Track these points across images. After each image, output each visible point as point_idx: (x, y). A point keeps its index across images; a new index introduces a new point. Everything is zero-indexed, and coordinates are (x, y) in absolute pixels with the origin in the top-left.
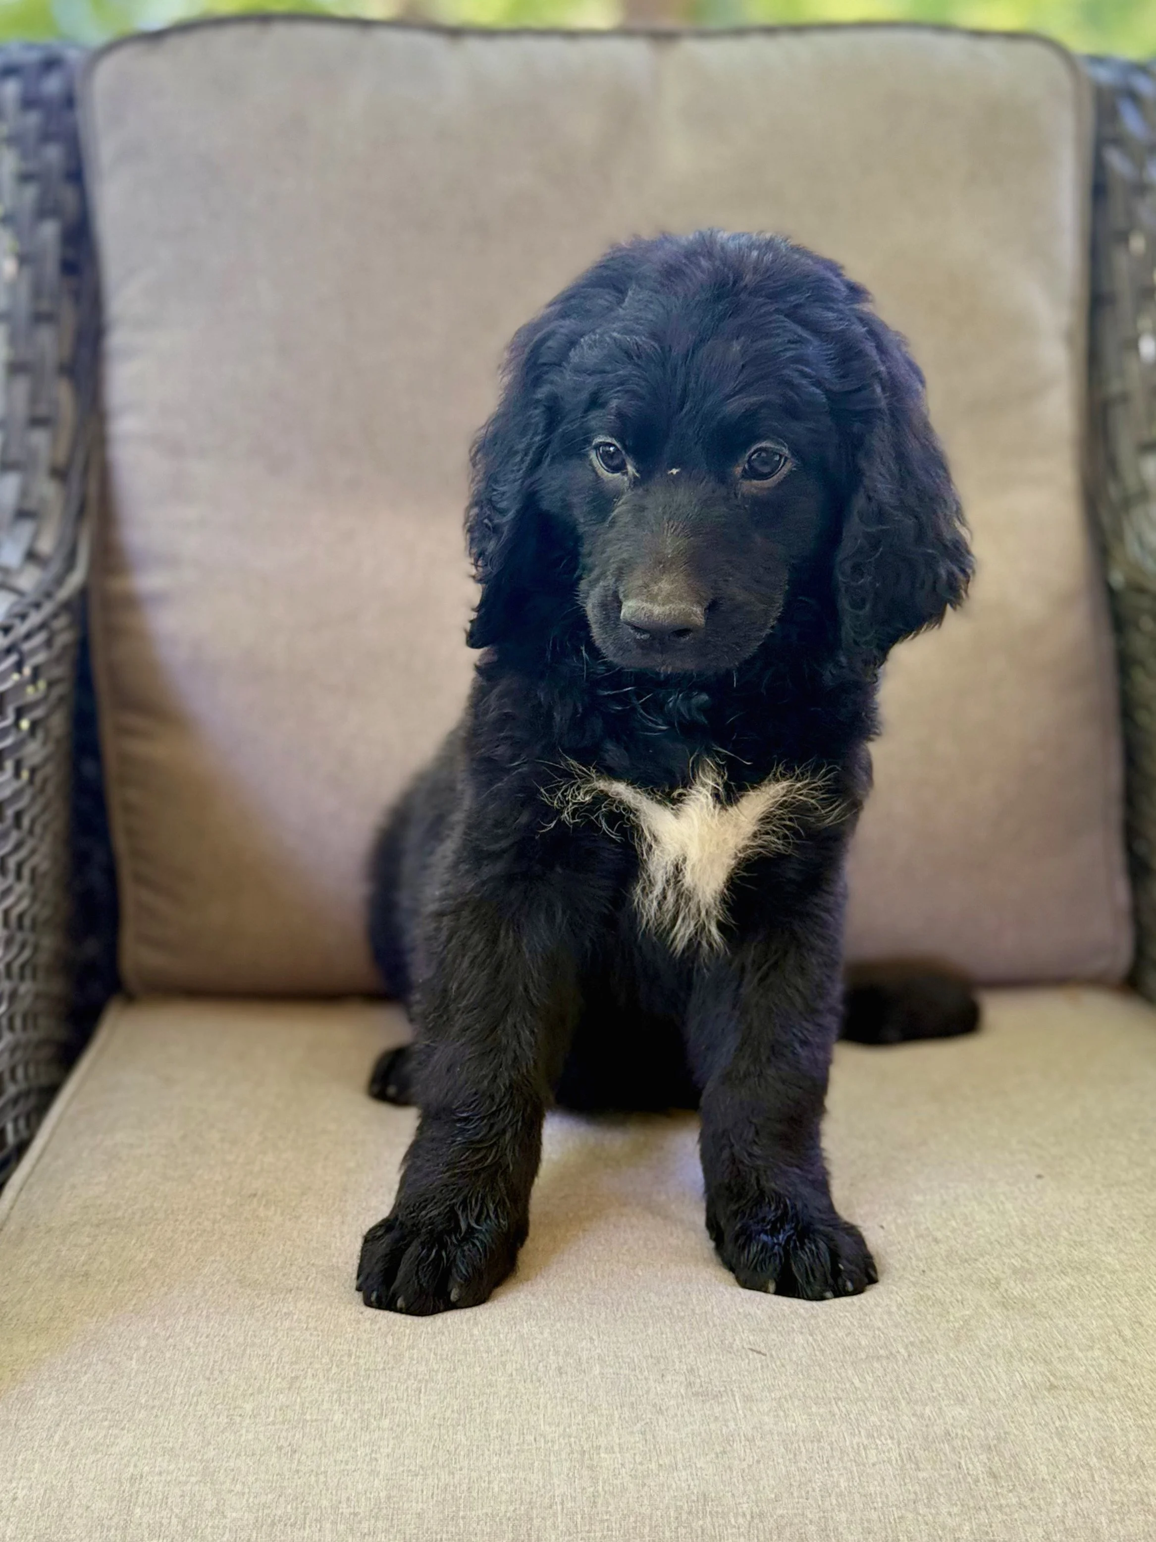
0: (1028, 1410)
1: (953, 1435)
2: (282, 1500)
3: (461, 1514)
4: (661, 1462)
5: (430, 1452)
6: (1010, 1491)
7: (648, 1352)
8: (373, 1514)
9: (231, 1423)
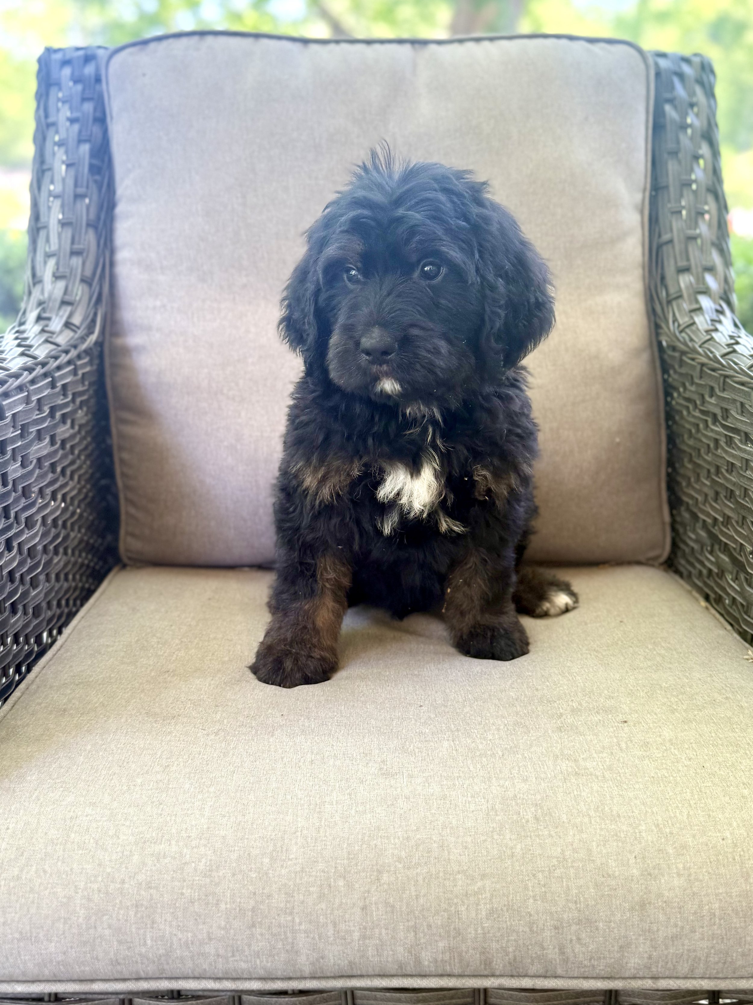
0: (561, 784)
1: (518, 797)
2: (150, 830)
3: (246, 837)
4: (357, 810)
5: (233, 804)
6: (545, 828)
7: (362, 751)
8: (199, 837)
9: (129, 789)
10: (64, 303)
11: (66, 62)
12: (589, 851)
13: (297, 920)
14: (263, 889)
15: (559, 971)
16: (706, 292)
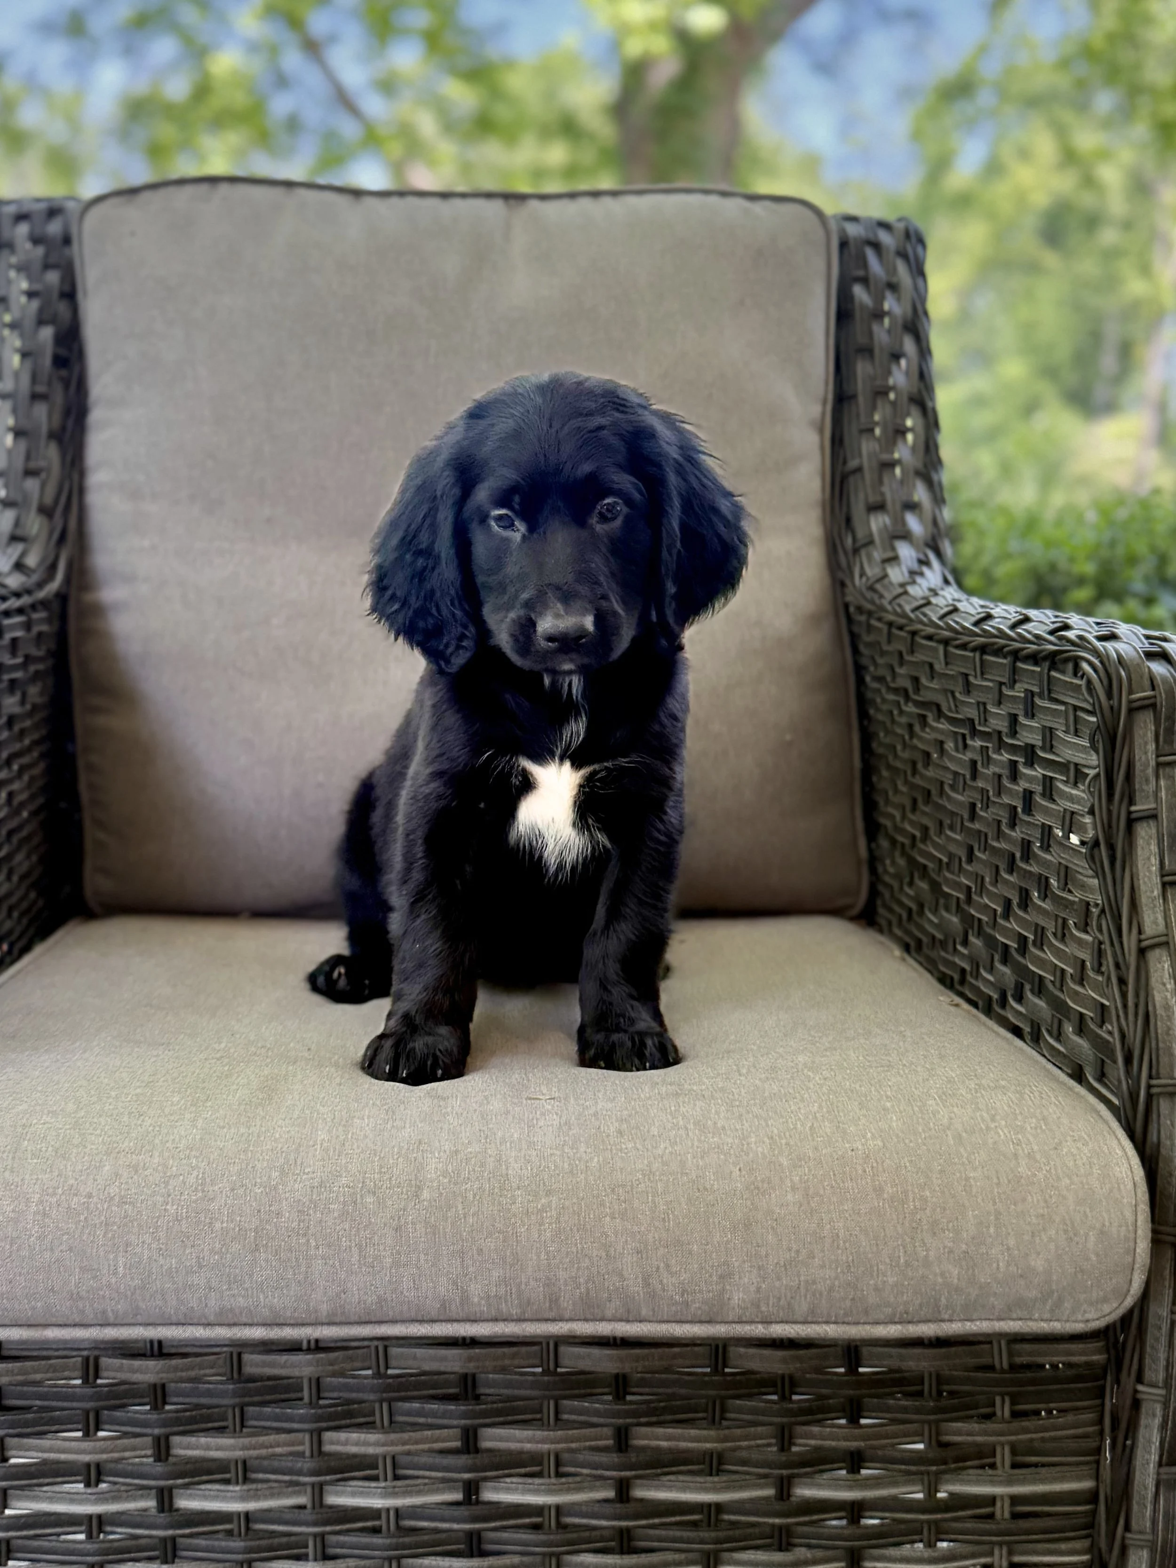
10: (14, 538)
11: (21, 217)
12: (683, 1164)
13: (313, 1243)
14: (270, 1206)
15: (644, 1312)
16: (906, 536)
